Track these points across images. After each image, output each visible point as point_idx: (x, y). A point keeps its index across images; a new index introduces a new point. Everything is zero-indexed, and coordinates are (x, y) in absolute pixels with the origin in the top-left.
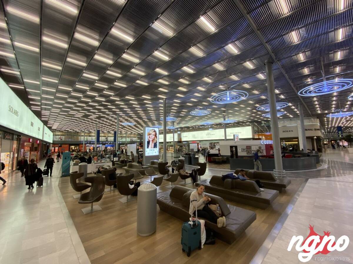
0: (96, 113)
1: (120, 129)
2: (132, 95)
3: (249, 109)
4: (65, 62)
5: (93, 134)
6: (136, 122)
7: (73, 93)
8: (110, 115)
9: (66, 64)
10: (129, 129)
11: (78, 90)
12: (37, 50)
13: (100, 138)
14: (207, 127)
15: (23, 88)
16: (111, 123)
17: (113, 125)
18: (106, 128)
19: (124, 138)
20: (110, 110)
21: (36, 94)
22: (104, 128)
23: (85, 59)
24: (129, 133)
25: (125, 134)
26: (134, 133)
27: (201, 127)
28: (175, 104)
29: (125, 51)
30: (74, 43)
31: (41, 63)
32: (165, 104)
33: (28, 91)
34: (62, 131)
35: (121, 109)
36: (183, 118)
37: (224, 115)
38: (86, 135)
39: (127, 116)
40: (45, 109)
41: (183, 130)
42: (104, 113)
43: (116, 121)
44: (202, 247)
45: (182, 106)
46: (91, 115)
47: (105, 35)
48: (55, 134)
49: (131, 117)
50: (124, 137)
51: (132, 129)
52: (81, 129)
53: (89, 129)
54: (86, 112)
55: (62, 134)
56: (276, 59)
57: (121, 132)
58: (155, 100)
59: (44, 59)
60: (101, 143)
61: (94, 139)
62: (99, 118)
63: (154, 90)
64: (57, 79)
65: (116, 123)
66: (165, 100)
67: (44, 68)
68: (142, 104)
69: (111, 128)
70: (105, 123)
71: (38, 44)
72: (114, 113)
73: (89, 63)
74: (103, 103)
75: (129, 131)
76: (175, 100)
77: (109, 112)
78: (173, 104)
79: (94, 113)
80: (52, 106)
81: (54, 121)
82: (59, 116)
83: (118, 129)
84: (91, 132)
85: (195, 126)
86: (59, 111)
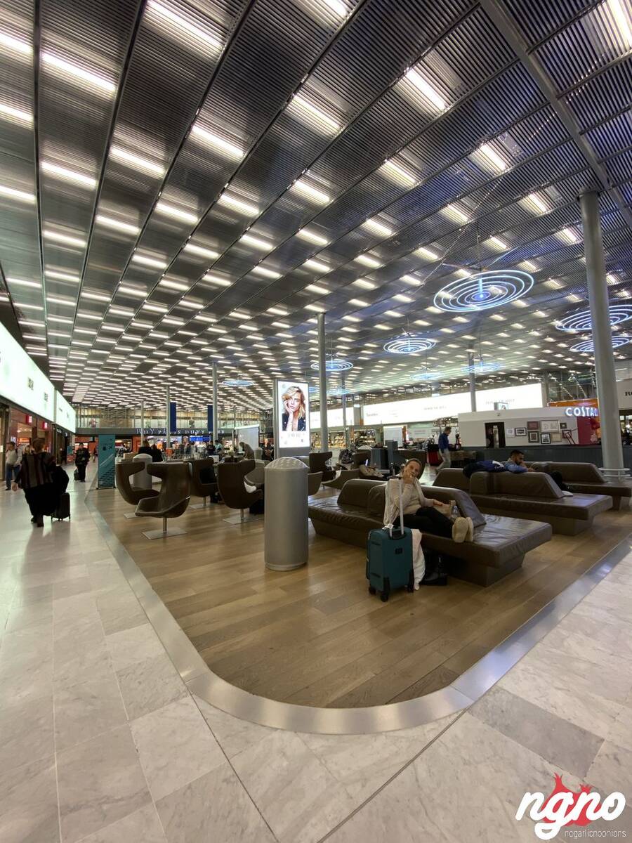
0: (166, 360)
1: (221, 399)
2: (245, 306)
3: (536, 334)
4: (92, 227)
5: (161, 414)
6: (255, 380)
7: (113, 308)
8: (197, 363)
9: (96, 231)
10: (241, 399)
11: (124, 298)
12: (31, 198)
13: (178, 422)
14: (426, 390)
15: (7, 299)
16: (201, 383)
17: (203, 388)
18: (189, 398)
19: (231, 422)
20: (195, 348)
21: (36, 315)
22: (186, 399)
23: (135, 216)
24: (241, 408)
25: (232, 412)
26: (253, 408)
27: (411, 391)
28: (346, 329)
29: (226, 187)
30: (110, 173)
31: (40, 232)
32: (322, 328)
33: (18, 308)
34: (95, 408)
35: (221, 347)
36: (367, 366)
37: (469, 353)
38: (145, 415)
39: (236, 366)
40: (57, 353)
41: (366, 398)
42: (182, 358)
43: (211, 379)
44: (417, 587)
45: (365, 333)
46: (155, 365)
47: (178, 147)
48: (79, 413)
49: (244, 368)
50: (230, 419)
51: (247, 400)
52: (134, 400)
53: (151, 401)
54: (144, 357)
55: (94, 413)
56: (608, 181)
57: (222, 407)
58: (298, 317)
59: (47, 224)
60: (179, 432)
61: (164, 423)
62: (173, 371)
63: (295, 291)
64: (77, 273)
65: (211, 384)
66: (323, 317)
67: (48, 245)
68: (268, 332)
69: (201, 397)
70: (186, 385)
71: (32, 184)
72: (206, 357)
73: (144, 227)
74: (180, 332)
75: (239, 405)
76: (348, 318)
77: (194, 355)
78: (342, 327)
79: (161, 359)
80: (70, 345)
81: (76, 382)
82: (86, 369)
83: (217, 401)
84: (155, 409)
85: (396, 387)
86: (86, 356)
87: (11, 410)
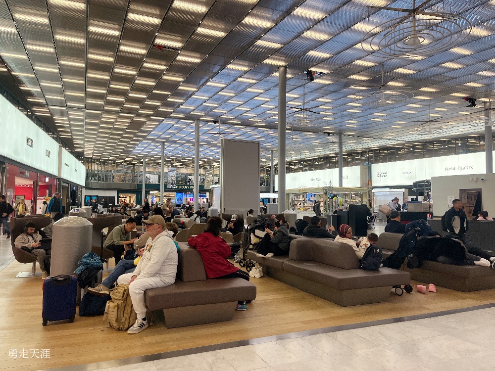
15: (5, 70)
33: (14, 75)
54: (132, 115)
66: (285, 71)
79: (147, 117)
80: (66, 106)
82: (87, 127)
86: (83, 116)
87: (7, 166)
